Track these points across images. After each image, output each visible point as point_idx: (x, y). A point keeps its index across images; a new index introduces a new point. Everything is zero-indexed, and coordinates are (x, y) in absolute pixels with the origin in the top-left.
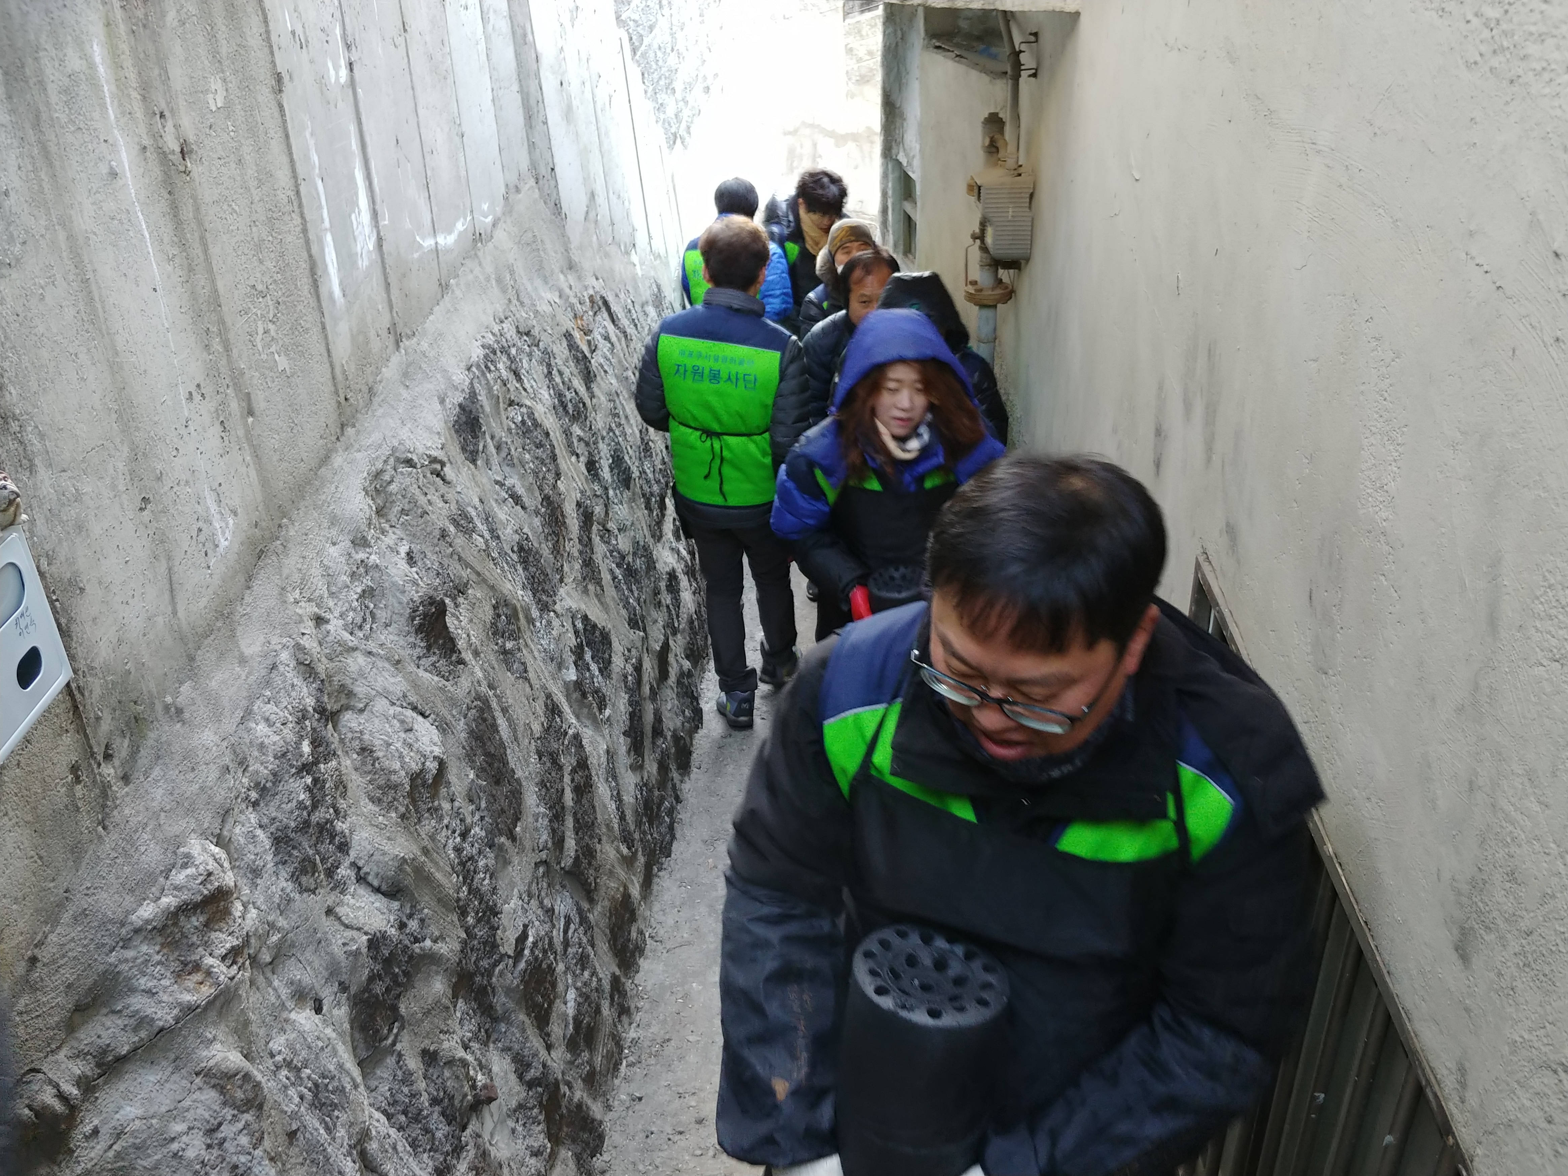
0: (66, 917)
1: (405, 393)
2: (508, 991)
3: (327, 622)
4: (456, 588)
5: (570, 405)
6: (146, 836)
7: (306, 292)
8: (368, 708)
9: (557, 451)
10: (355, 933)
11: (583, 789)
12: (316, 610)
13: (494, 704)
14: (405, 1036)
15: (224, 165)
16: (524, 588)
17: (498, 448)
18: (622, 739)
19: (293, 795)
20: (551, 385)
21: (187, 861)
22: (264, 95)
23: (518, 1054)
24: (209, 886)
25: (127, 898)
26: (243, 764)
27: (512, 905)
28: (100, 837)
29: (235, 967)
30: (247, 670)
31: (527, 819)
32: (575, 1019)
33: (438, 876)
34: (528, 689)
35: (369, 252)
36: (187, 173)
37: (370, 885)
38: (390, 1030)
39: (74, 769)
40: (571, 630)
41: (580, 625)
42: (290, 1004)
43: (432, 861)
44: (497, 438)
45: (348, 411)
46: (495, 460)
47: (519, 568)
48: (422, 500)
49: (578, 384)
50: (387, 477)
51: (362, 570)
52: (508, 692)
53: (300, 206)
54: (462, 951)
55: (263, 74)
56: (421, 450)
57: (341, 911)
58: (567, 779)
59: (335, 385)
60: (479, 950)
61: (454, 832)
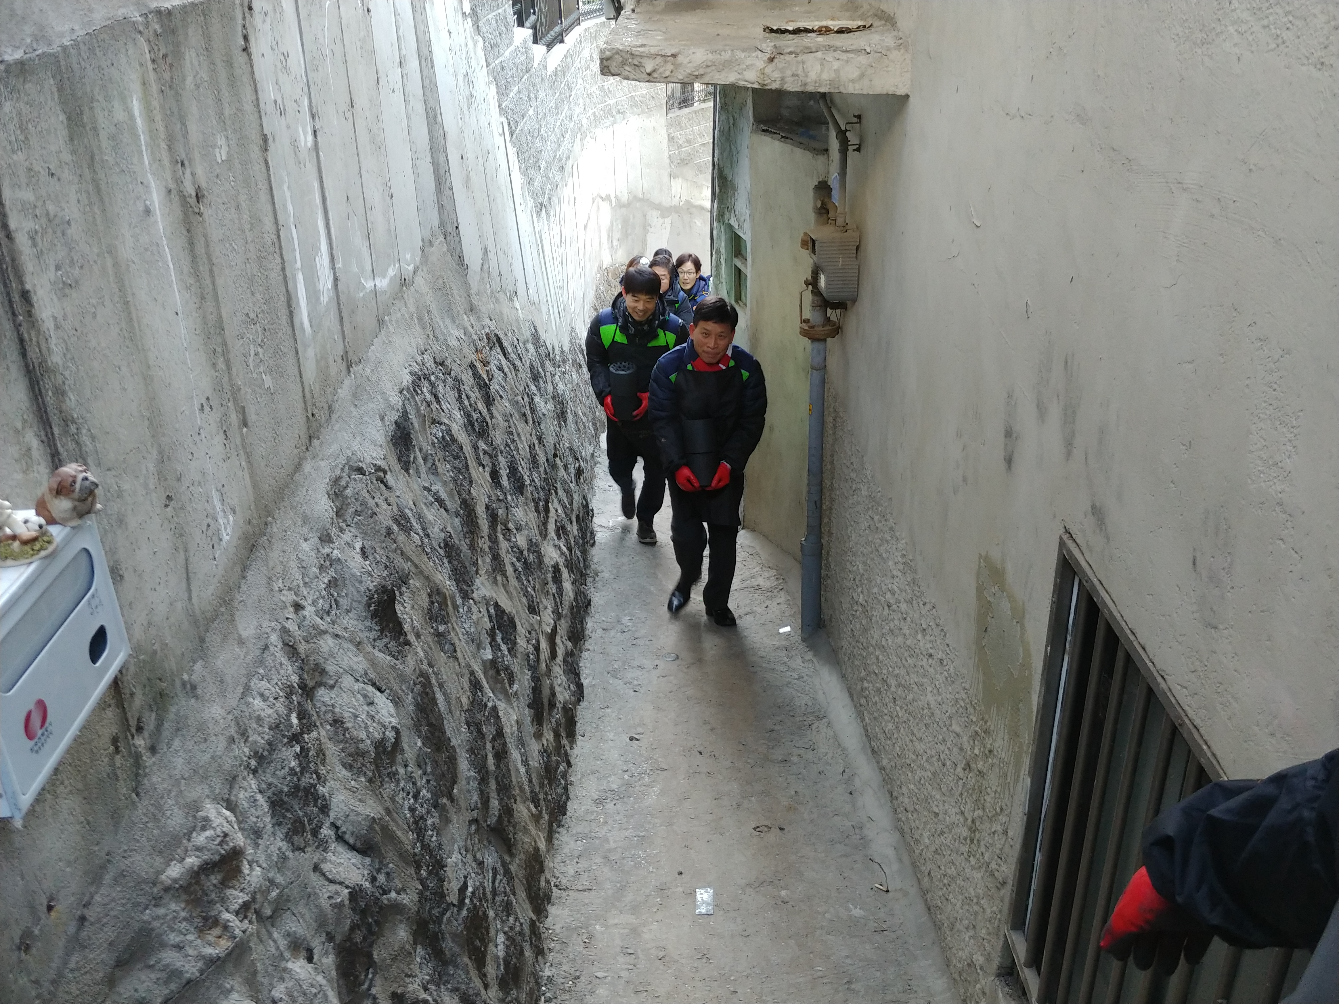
0: (107, 879)
1: (354, 412)
2: (455, 936)
3: (303, 608)
4: (400, 578)
5: (476, 424)
6: (170, 802)
7: (284, 322)
8: (338, 685)
9: (469, 462)
10: (338, 887)
11: (501, 755)
12: (295, 597)
13: (433, 681)
14: (378, 981)
15: (226, 210)
16: (450, 579)
17: (425, 459)
18: (527, 711)
19: (286, 762)
20: (462, 408)
21: (206, 824)
22: (255, 152)
23: (464, 994)
24: (225, 847)
25: (157, 859)
26: (244, 734)
27: (454, 859)
28: (134, 803)
29: (246, 921)
30: (245, 650)
31: (462, 782)
32: (505, 960)
33: (399, 833)
34: (457, 667)
35: (328, 290)
36: (200, 214)
37: (347, 843)
38: (366, 975)
39: (115, 741)
40: (486, 615)
41: (492, 611)
42: (287, 954)
43: (393, 820)
44: (424, 451)
45: (314, 424)
46: (423, 469)
47: (445, 561)
48: (371, 503)
49: (481, 406)
50: (343, 483)
51: (328, 563)
52: (442, 670)
53: (280, 247)
54: (419, 901)
55: (254, 134)
56: (368, 460)
57: (325, 867)
58: (489, 746)
59: (305, 402)
60: (431, 900)
61: (408, 794)
